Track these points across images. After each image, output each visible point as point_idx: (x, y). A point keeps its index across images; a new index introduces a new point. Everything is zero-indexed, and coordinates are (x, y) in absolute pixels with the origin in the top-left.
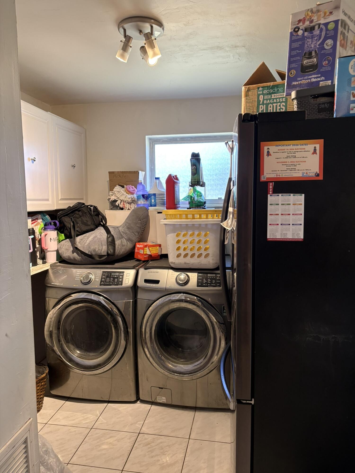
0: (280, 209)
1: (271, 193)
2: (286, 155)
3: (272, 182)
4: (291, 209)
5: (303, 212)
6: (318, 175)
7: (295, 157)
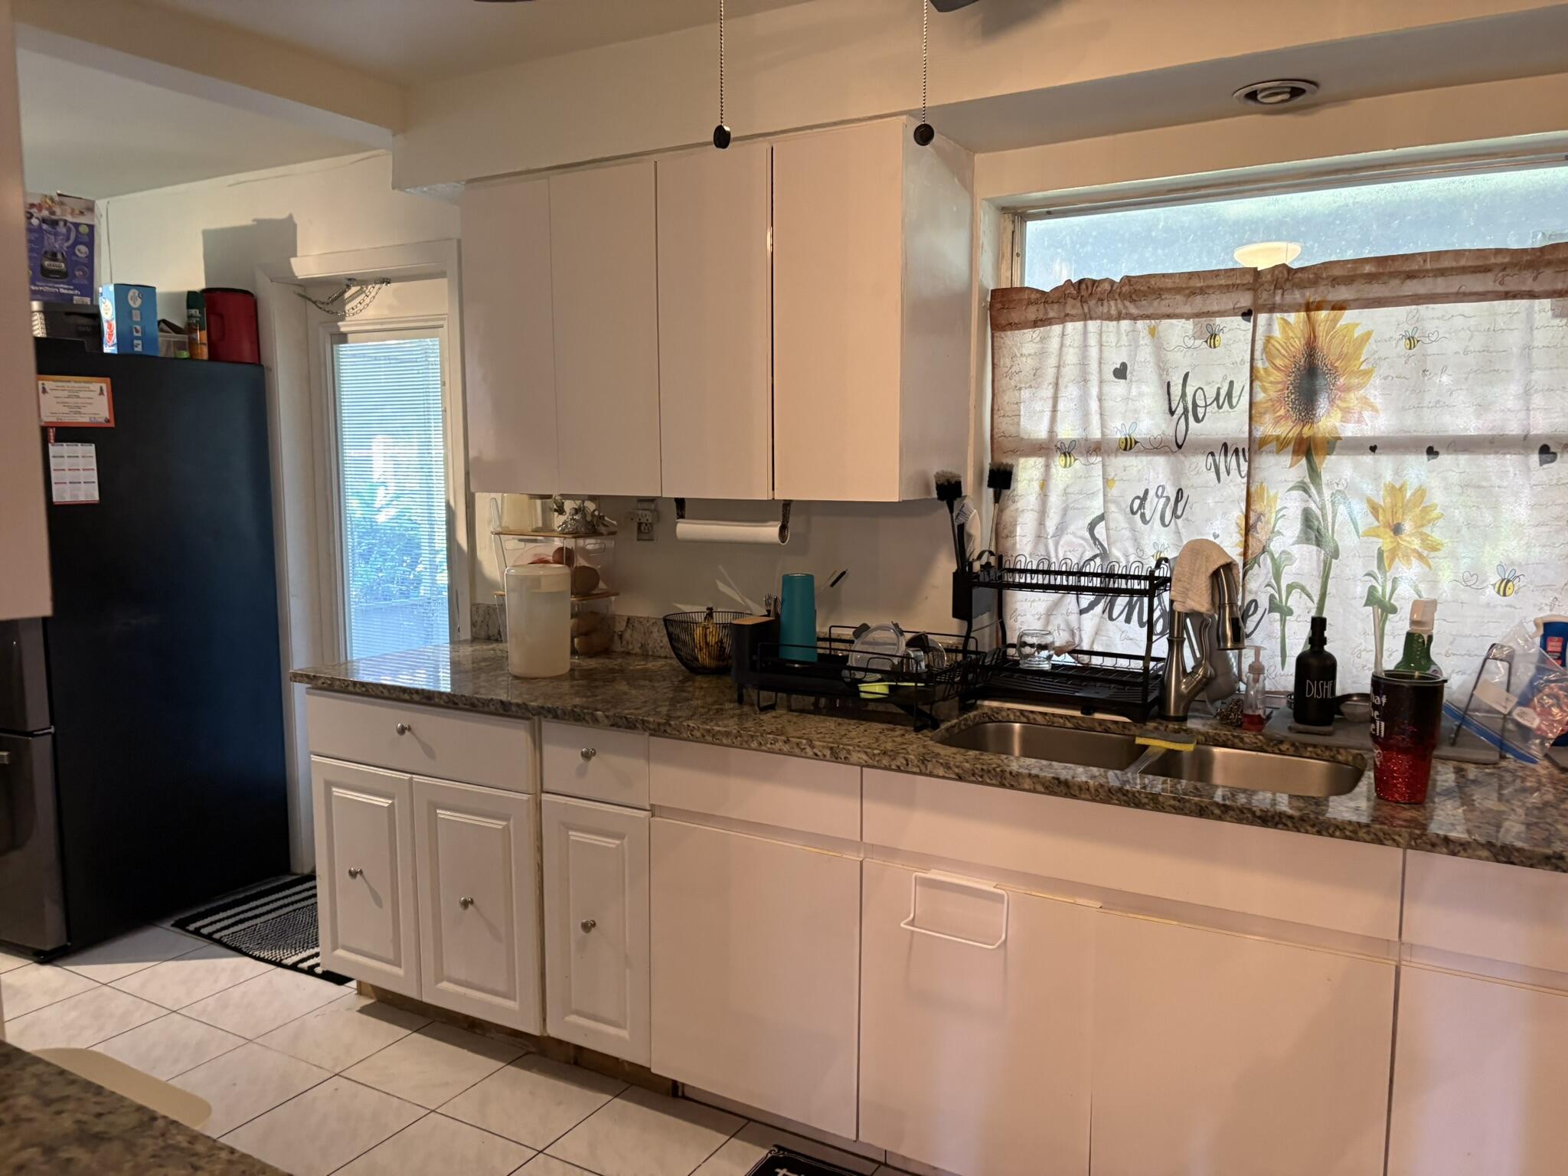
0: (66, 463)
1: (52, 441)
2: (66, 393)
3: (52, 427)
4: (81, 463)
5: (94, 466)
6: (108, 421)
7: (78, 397)
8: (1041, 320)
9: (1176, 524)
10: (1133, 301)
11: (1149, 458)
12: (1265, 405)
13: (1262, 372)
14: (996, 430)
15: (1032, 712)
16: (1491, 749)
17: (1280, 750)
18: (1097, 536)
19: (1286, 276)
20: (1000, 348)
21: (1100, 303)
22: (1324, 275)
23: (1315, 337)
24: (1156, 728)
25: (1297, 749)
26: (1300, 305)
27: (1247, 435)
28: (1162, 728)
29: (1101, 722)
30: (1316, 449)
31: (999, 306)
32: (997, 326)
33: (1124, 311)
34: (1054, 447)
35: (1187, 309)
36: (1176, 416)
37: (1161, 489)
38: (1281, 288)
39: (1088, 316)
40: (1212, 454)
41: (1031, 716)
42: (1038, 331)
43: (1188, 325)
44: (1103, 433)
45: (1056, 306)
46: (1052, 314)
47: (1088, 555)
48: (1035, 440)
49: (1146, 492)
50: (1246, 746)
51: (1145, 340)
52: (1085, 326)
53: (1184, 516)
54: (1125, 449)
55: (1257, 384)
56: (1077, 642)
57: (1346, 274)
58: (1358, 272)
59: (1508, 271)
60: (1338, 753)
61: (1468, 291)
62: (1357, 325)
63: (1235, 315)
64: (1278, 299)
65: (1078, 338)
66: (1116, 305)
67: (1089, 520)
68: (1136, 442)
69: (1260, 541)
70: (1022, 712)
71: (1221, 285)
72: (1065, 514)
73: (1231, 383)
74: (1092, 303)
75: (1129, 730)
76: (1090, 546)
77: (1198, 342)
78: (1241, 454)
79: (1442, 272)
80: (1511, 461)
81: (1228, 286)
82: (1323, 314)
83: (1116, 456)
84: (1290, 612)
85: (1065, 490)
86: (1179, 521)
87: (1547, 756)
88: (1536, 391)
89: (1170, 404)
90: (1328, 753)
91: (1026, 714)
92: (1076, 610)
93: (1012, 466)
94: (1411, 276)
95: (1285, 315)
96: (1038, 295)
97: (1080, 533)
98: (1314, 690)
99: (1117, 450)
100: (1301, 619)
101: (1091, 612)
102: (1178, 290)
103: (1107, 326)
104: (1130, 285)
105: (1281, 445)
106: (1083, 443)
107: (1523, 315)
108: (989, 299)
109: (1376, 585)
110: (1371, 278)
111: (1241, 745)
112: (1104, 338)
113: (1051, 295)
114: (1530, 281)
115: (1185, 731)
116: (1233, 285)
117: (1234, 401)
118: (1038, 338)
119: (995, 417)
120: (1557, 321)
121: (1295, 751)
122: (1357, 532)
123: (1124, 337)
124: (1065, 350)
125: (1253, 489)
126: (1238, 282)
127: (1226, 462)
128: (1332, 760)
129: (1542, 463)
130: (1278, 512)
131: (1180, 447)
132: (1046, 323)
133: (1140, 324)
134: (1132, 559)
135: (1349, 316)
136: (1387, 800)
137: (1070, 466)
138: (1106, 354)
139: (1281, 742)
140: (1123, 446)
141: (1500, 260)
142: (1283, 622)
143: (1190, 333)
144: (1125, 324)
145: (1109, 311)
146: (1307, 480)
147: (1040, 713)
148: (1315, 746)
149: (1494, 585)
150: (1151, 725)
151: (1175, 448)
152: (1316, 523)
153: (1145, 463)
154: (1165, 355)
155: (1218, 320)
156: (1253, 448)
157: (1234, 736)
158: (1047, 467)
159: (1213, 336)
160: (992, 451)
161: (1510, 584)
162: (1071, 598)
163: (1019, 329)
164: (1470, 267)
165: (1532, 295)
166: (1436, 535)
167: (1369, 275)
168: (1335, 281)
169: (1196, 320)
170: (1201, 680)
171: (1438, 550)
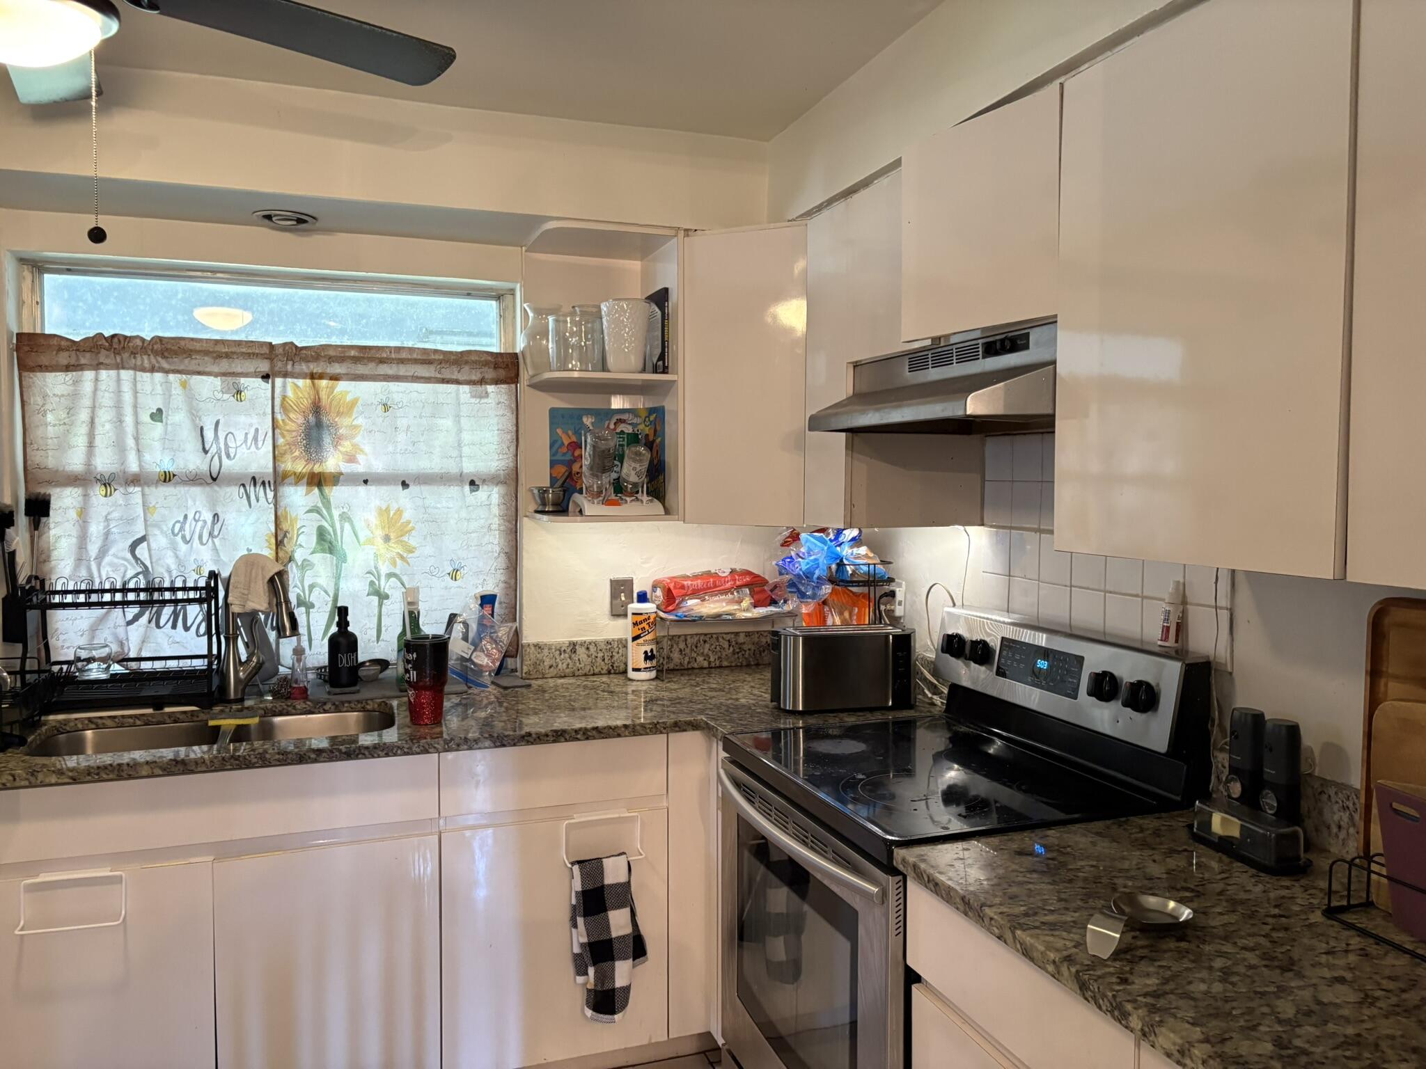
8: (73, 365)
9: (213, 543)
10: (164, 357)
11: (186, 488)
12: (284, 448)
13: (281, 422)
14: (29, 462)
15: (101, 718)
16: (460, 683)
17: (324, 710)
18: (138, 556)
19: (294, 351)
20: (30, 387)
21: (132, 356)
22: (323, 354)
23: (319, 398)
24: (222, 711)
25: (337, 707)
26: (306, 374)
27: (271, 470)
28: (227, 710)
29: (170, 715)
30: (325, 481)
31: (26, 349)
32: (25, 366)
33: (157, 365)
34: (94, 480)
35: (216, 369)
36: (209, 455)
37: (198, 514)
38: (292, 360)
39: (120, 366)
40: (244, 485)
41: (100, 721)
42: (70, 375)
43: (217, 382)
44: (140, 466)
45: (88, 355)
46: (83, 361)
47: (130, 573)
48: (72, 471)
49: (186, 517)
50: (299, 712)
51: (177, 390)
52: (118, 375)
53: (220, 536)
54: (165, 481)
55: (277, 431)
56: (126, 651)
57: (338, 355)
58: (347, 354)
59: (443, 365)
60: (367, 704)
61: (419, 375)
62: (348, 392)
63: (256, 377)
64: (289, 367)
65: (113, 385)
66: (149, 359)
67: (130, 542)
68: (174, 475)
69: (287, 552)
70: (90, 720)
71: (243, 353)
72: (107, 538)
73: (257, 430)
74: (126, 355)
75: (198, 717)
76: (131, 564)
77: (226, 396)
78: (267, 485)
79: (402, 361)
80: (454, 491)
81: (249, 354)
82: (324, 383)
83: (156, 487)
84: (312, 606)
85: (106, 517)
86: (216, 540)
87: (493, 683)
88: (465, 445)
89: (203, 444)
90: (359, 706)
91: (95, 720)
92: (123, 623)
93: (49, 495)
94: (382, 361)
95: (295, 380)
96: (69, 343)
97: (121, 554)
98: (344, 661)
99: (158, 481)
100: (321, 610)
101: (136, 623)
102: (206, 353)
103: (142, 377)
104: (162, 344)
105: (298, 478)
106: (121, 474)
107: (454, 395)
108: (15, 341)
109: (375, 580)
110: (356, 360)
111: (294, 711)
112: (139, 386)
113: (81, 344)
114: (456, 373)
115: (247, 708)
116: (254, 354)
117: (260, 443)
118: (71, 381)
119: (28, 450)
120: (473, 400)
121: (336, 708)
122: (359, 542)
123: (158, 387)
124: (99, 394)
125: (279, 513)
126: (257, 351)
127: (255, 491)
128: (363, 710)
129: (472, 491)
130: (299, 529)
131: (214, 479)
132: (79, 368)
133: (171, 377)
134: (175, 574)
135: (342, 386)
136: (420, 725)
137: (111, 495)
138: (141, 398)
139: (325, 704)
140: (163, 478)
141: (437, 357)
142: (308, 614)
143: (219, 388)
144: (158, 376)
145: (142, 364)
146: (320, 505)
147: (110, 717)
148: (350, 702)
149: (449, 574)
150: (217, 709)
151: (210, 481)
152: (329, 537)
153: (183, 492)
154: (198, 404)
155: (243, 380)
156: (278, 479)
157: (288, 706)
158: (86, 495)
159: (239, 392)
160: (26, 482)
161: (458, 572)
162: (118, 612)
163: (51, 372)
164: (420, 359)
165: (457, 382)
166: (413, 542)
167: (354, 357)
168: (331, 360)
169: (224, 378)
170: (255, 666)
171: (413, 552)
